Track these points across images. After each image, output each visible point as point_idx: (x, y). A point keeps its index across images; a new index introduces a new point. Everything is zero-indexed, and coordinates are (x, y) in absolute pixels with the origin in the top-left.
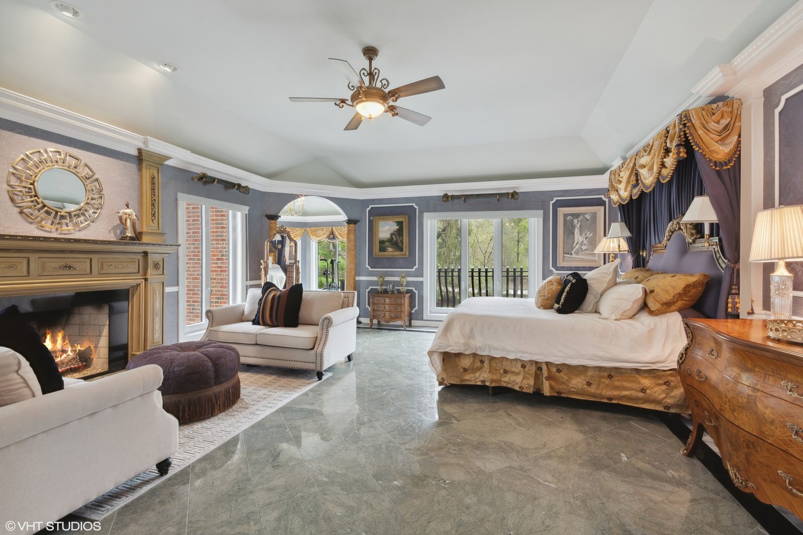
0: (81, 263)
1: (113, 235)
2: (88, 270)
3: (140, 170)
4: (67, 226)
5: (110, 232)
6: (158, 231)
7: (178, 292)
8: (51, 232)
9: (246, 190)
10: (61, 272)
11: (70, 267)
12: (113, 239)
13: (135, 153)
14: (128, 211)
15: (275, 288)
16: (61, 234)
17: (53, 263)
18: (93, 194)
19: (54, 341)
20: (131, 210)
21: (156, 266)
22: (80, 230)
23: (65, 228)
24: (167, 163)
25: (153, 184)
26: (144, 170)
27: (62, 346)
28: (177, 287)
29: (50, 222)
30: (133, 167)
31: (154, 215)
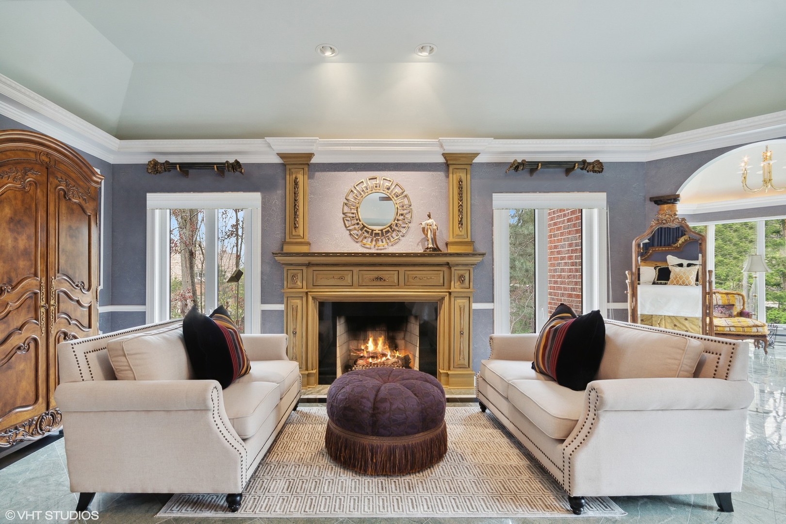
0: (391, 275)
1: (421, 248)
2: (396, 281)
3: (448, 177)
4: (383, 242)
5: (418, 244)
6: (466, 240)
7: (493, 309)
8: (370, 248)
9: (597, 167)
10: (375, 283)
11: (381, 279)
12: (421, 251)
13: (442, 160)
14: (430, 221)
15: (570, 315)
16: (377, 249)
17: (370, 274)
18: (403, 210)
19: (376, 344)
20: (432, 220)
21: (461, 279)
22: (392, 245)
23: (380, 243)
24: (476, 160)
25: (460, 188)
26: (451, 175)
27: (382, 350)
28: (492, 304)
29: (370, 240)
30: (441, 175)
31: (461, 222)
